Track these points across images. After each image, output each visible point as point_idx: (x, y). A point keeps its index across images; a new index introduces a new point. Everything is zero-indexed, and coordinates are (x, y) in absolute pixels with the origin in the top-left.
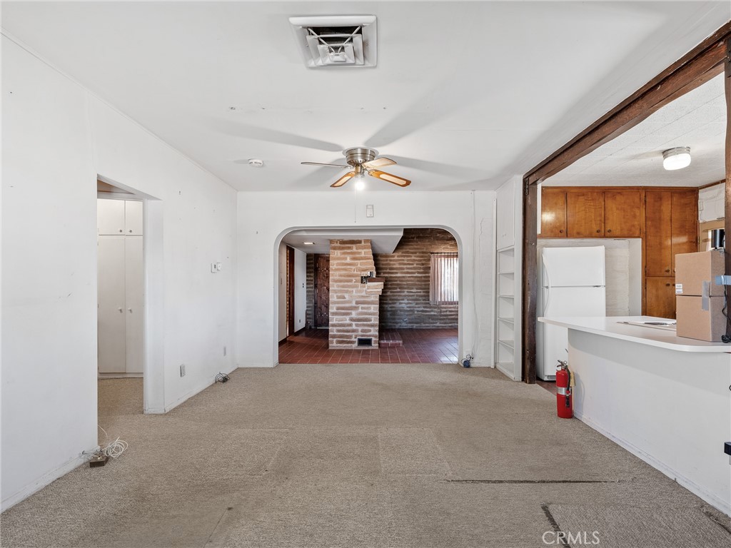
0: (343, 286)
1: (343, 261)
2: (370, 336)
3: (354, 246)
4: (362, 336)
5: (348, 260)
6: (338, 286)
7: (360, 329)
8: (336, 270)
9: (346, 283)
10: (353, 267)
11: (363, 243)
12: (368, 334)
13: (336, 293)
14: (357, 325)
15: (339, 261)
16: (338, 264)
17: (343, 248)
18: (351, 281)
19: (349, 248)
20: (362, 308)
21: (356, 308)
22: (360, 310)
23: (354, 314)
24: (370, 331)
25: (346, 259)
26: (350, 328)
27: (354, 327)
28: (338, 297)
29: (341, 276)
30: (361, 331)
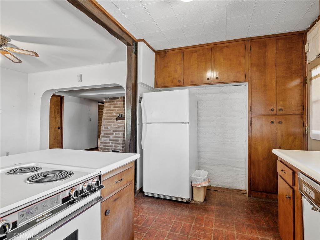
0: (108, 122)
1: (109, 109)
2: (118, 149)
3: (115, 100)
4: (114, 149)
5: (112, 108)
6: (106, 122)
7: (113, 145)
8: (106, 113)
9: (109, 120)
10: (114, 112)
11: (119, 99)
12: (117, 148)
13: (104, 125)
14: (112, 143)
15: (107, 109)
16: (107, 110)
17: (110, 102)
18: (112, 119)
19: (113, 102)
20: (116, 134)
21: (112, 134)
22: (115, 135)
23: (111, 137)
24: (118, 147)
25: (111, 107)
26: (108, 144)
27: (111, 144)
28: (105, 128)
29: (108, 116)
30: (114, 147)
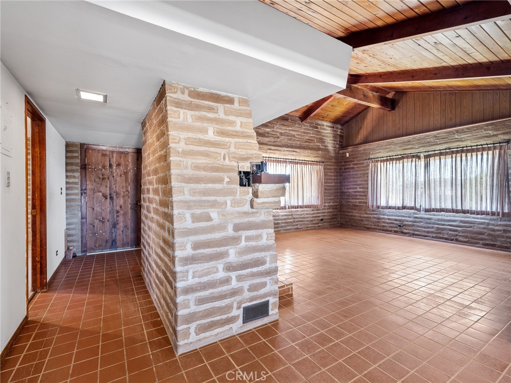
0: (205, 193)
1: (200, 136)
2: (266, 295)
3: (221, 107)
4: (252, 299)
5: (211, 135)
6: (193, 192)
7: (246, 285)
8: (185, 153)
9: (210, 186)
10: (223, 152)
11: (236, 105)
12: (262, 291)
13: (189, 208)
14: (240, 278)
15: (190, 135)
16: (188, 141)
17: (198, 107)
18: (220, 180)
19: (211, 109)
20: (248, 239)
21: (235, 240)
22: (243, 243)
23: (233, 256)
24: (264, 285)
25: (205, 131)
26: (225, 288)
27: (234, 284)
28: (196, 219)
29: (197, 167)
30: (250, 290)
